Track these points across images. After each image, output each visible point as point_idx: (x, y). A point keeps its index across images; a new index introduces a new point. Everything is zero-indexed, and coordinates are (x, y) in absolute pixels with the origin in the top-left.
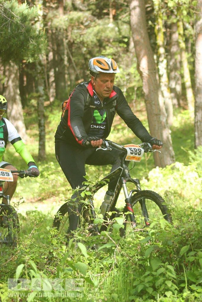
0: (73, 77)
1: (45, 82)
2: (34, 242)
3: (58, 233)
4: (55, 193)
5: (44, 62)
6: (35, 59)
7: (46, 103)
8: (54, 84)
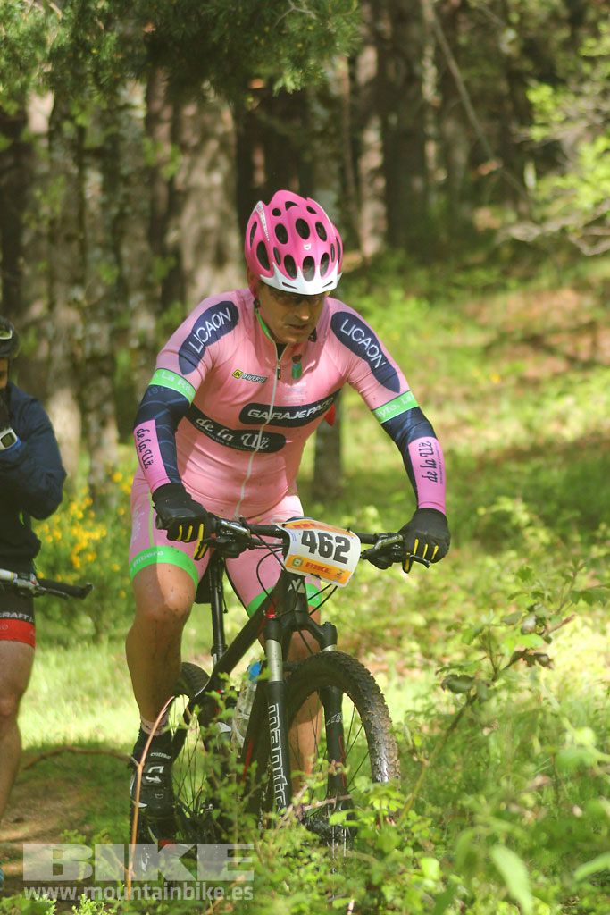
0: (461, 156)
1: (342, 171)
2: (306, 843)
3: (401, 806)
4: (383, 637)
5: (340, 89)
6: (307, 78)
7: (349, 261)
8: (380, 183)
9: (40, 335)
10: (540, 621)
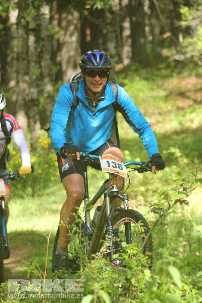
1: (117, 36)
3: (137, 252)
5: (116, 8)
6: (105, 4)
7: (119, 67)
8: (130, 41)
9: (14, 92)
10: (185, 189)
